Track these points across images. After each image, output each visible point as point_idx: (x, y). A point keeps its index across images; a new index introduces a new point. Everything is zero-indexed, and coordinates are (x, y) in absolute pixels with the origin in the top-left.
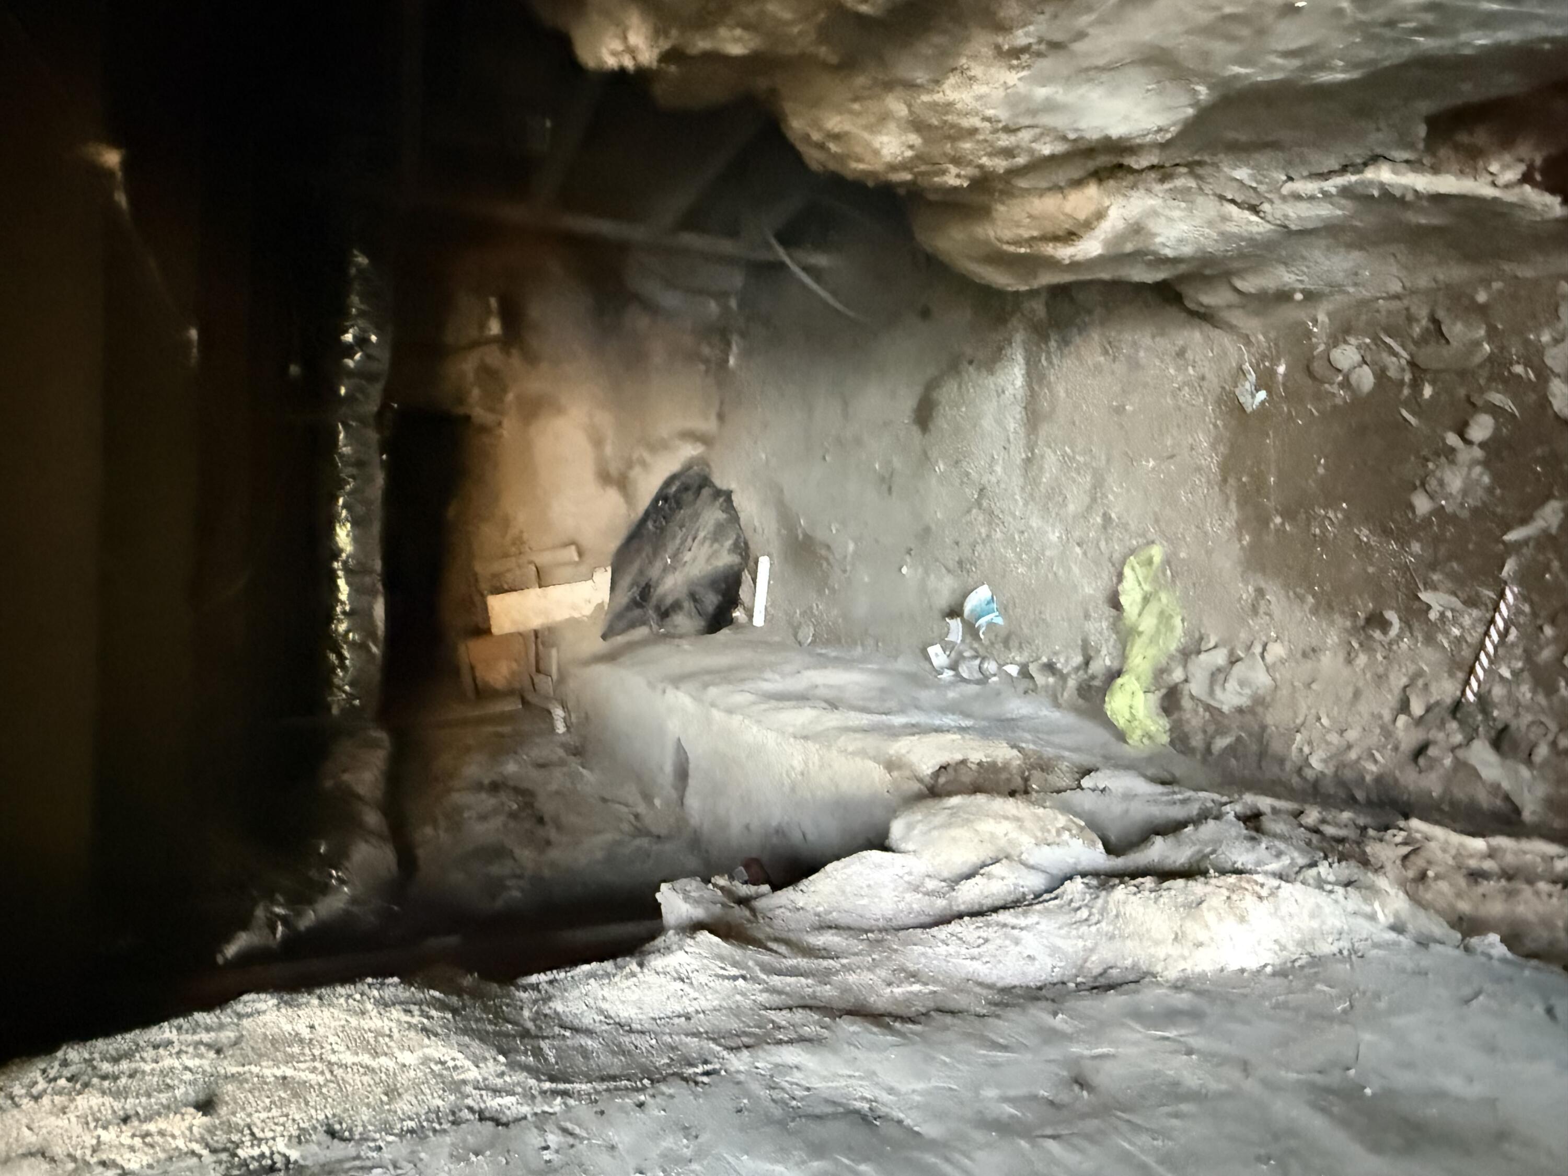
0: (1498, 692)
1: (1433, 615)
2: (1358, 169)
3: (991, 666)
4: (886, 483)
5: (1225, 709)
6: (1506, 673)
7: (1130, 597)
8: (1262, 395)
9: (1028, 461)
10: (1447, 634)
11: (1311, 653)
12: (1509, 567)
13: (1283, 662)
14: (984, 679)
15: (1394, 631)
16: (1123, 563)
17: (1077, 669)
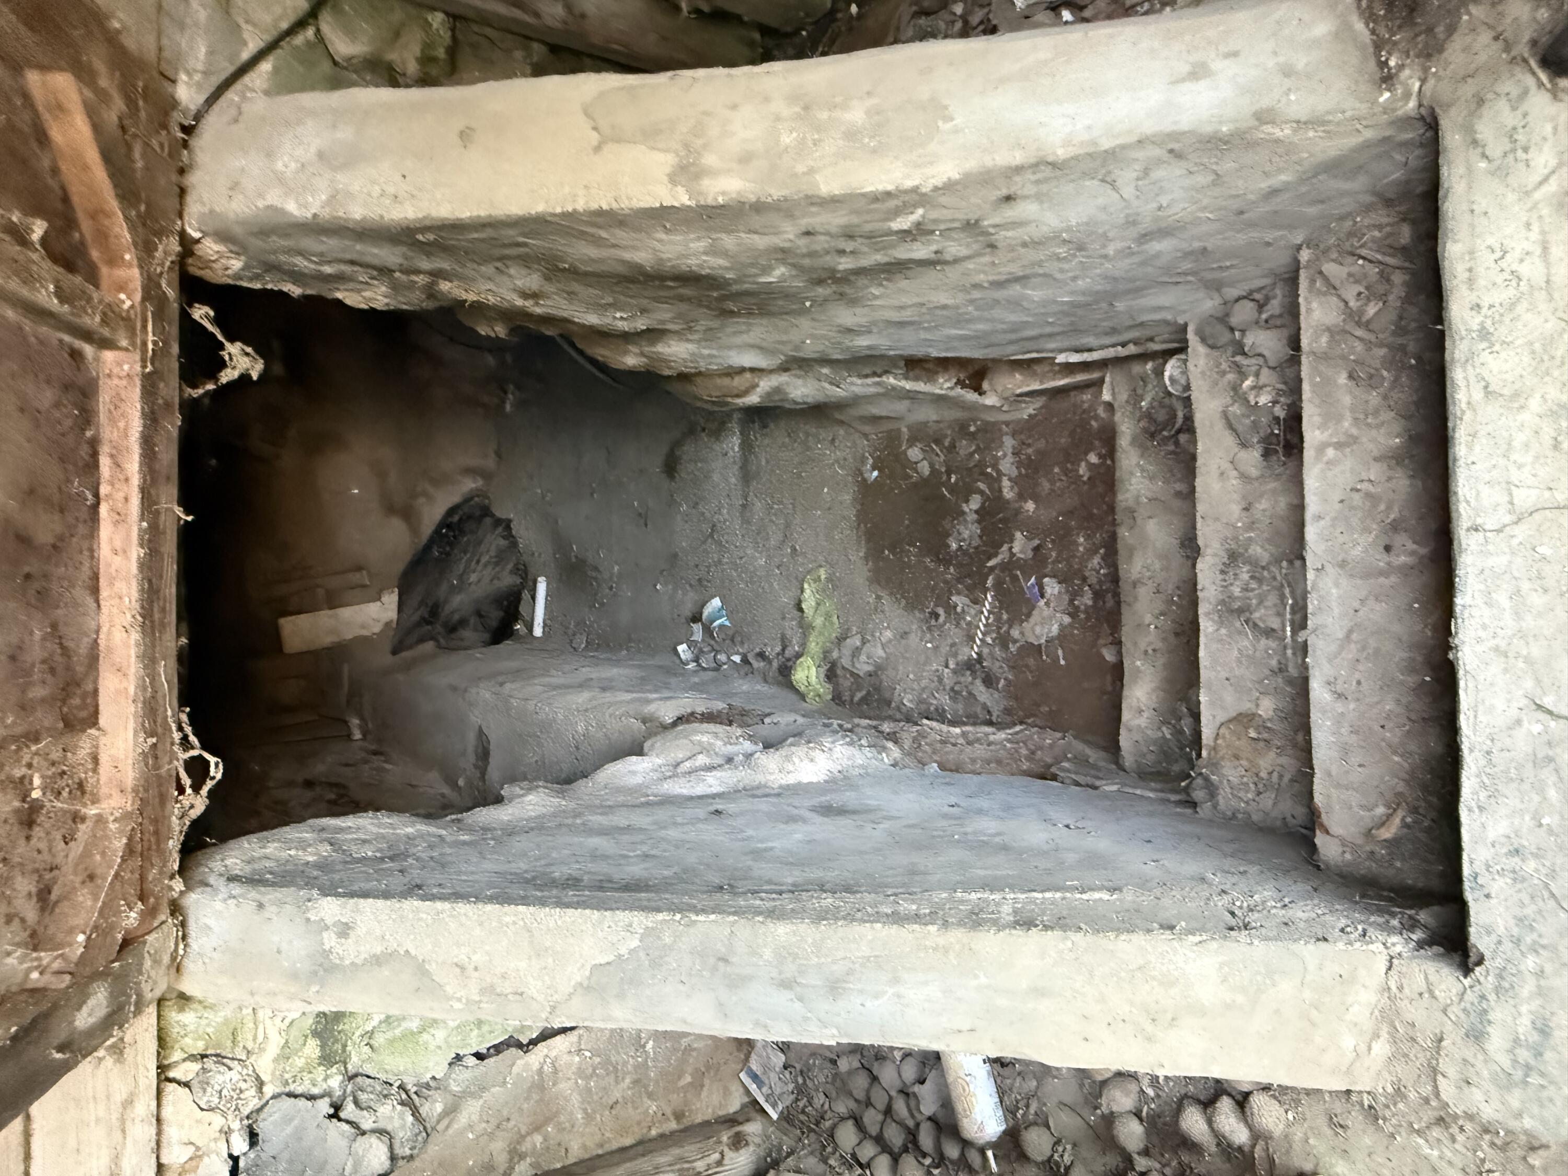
0: (986, 651)
1: (959, 609)
2: (880, 376)
3: (722, 657)
4: (643, 518)
5: (861, 674)
6: (989, 640)
7: (809, 604)
8: (875, 473)
9: (744, 506)
10: (964, 619)
11: (905, 635)
12: (989, 583)
13: (890, 641)
14: (718, 667)
15: (942, 619)
16: (803, 581)
17: (778, 654)
